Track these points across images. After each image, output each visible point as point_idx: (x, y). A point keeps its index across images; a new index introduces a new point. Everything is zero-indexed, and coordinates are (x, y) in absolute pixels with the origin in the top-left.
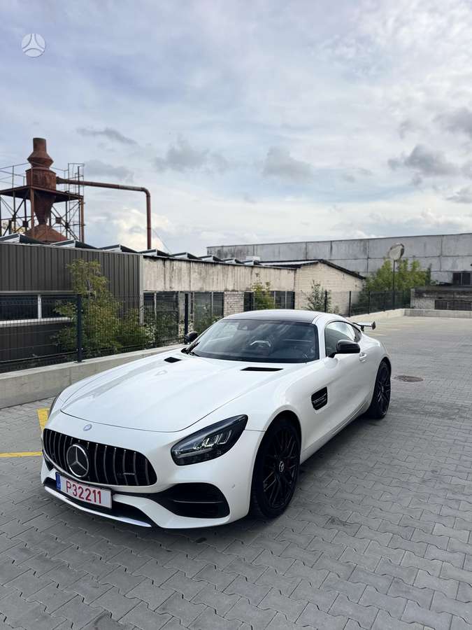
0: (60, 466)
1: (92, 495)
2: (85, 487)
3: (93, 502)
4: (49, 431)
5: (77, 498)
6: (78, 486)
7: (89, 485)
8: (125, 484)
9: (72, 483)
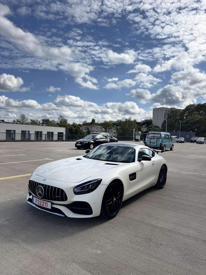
0: (34, 194)
1: (45, 204)
2: (42, 201)
3: (44, 207)
4: (31, 181)
5: (39, 205)
6: (40, 200)
7: (44, 200)
8: (56, 201)
9: (38, 199)
